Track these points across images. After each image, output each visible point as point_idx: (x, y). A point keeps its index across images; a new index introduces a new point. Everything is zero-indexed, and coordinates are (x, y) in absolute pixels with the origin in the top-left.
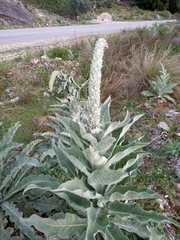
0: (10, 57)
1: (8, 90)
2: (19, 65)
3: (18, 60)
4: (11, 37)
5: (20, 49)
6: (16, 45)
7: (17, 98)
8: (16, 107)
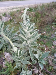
0: (15, 10)
1: (14, 20)
2: (18, 12)
3: (17, 11)
4: (16, 4)
5: (18, 8)
6: (17, 6)
7: (16, 22)
8: (16, 25)
